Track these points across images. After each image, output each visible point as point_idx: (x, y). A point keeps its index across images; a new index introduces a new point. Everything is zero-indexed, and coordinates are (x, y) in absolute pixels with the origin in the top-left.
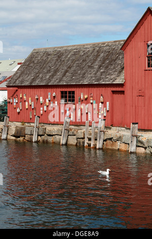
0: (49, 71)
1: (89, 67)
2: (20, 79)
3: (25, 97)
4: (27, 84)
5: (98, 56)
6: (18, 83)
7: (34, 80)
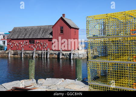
0: (23, 34)
1: (38, 33)
2: (12, 37)
3: (15, 42)
4: (16, 38)
5: (40, 30)
6: (11, 38)
7: (18, 37)
